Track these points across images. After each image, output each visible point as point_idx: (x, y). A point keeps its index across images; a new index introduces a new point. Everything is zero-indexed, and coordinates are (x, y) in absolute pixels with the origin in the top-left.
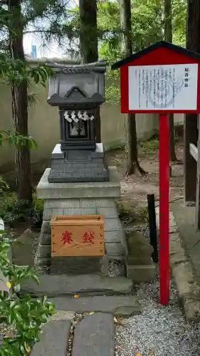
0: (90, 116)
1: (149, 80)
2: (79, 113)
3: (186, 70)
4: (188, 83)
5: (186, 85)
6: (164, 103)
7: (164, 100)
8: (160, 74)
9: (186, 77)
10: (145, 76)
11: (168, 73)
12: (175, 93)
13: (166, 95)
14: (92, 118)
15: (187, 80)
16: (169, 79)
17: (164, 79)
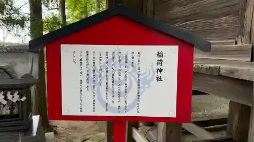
0: (21, 97)
1: (98, 68)
2: (9, 93)
3: (160, 55)
4: (162, 75)
5: (159, 79)
6: (122, 105)
7: (122, 99)
8: (117, 59)
9: (159, 66)
10: (91, 62)
11: (129, 58)
12: (141, 90)
13: (126, 92)
14: (24, 99)
15: (161, 70)
16: (131, 69)
17: (123, 67)
